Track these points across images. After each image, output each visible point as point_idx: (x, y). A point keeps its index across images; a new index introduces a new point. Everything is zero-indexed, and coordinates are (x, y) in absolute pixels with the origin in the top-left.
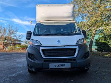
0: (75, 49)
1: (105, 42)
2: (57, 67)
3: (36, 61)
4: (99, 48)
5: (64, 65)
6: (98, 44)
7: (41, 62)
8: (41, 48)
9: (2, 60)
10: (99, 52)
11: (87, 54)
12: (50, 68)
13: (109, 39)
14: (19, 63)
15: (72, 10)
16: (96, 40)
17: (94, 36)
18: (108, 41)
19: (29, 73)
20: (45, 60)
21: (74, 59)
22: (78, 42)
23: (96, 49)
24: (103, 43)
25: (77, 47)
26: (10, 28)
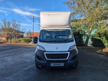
0: (67, 54)
1: (100, 38)
2: (55, 66)
3: (42, 62)
4: (93, 43)
5: (60, 65)
6: (93, 40)
7: (45, 62)
8: (45, 53)
9: (13, 55)
10: (94, 47)
11: (76, 57)
12: (51, 66)
13: (103, 36)
14: (27, 58)
15: (68, 19)
16: (92, 36)
17: (90, 33)
18: (102, 38)
19: (36, 67)
20: (48, 61)
21: (66, 61)
22: (70, 48)
23: (91, 45)
24: (98, 39)
25: (69, 53)
26: (14, 22)
